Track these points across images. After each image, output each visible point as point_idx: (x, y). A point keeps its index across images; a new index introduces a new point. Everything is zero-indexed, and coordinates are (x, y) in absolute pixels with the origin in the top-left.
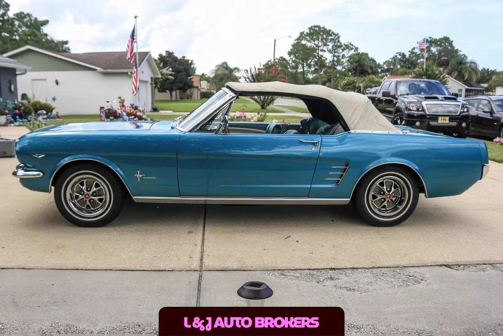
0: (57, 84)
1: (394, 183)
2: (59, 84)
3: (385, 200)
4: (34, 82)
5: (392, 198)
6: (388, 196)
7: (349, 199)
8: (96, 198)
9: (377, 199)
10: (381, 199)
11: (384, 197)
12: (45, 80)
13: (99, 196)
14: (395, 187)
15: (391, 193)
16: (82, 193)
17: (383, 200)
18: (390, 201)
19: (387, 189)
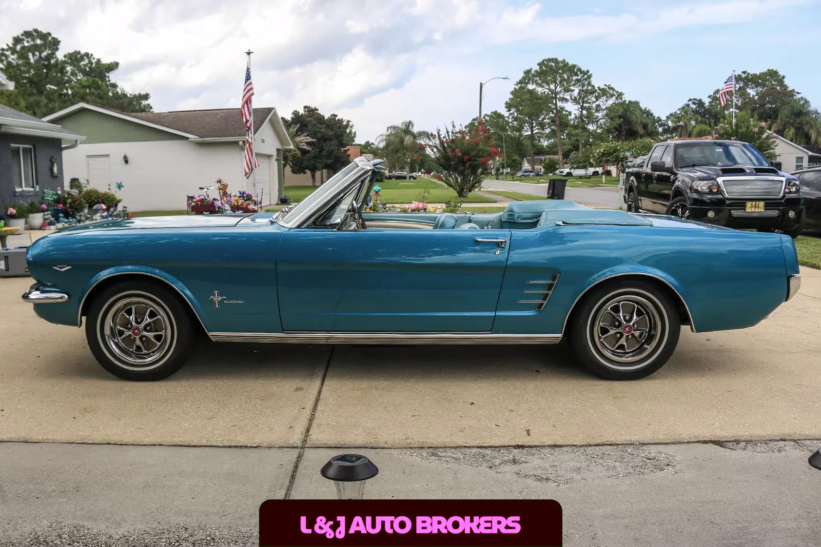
0: (126, 162)
1: (637, 307)
2: (129, 162)
3: (622, 335)
4: (91, 160)
5: (633, 332)
6: (627, 329)
7: (560, 335)
8: (151, 335)
9: (609, 334)
10: (617, 333)
11: (621, 331)
12: (108, 156)
13: (156, 331)
14: (639, 313)
15: (631, 324)
16: (129, 326)
17: (618, 335)
18: (630, 337)
19: (624, 317)
